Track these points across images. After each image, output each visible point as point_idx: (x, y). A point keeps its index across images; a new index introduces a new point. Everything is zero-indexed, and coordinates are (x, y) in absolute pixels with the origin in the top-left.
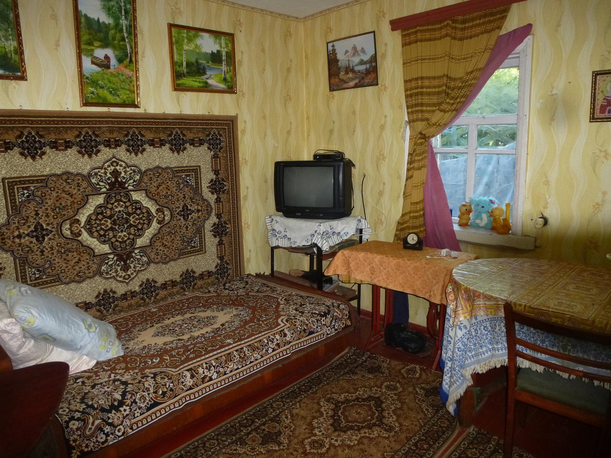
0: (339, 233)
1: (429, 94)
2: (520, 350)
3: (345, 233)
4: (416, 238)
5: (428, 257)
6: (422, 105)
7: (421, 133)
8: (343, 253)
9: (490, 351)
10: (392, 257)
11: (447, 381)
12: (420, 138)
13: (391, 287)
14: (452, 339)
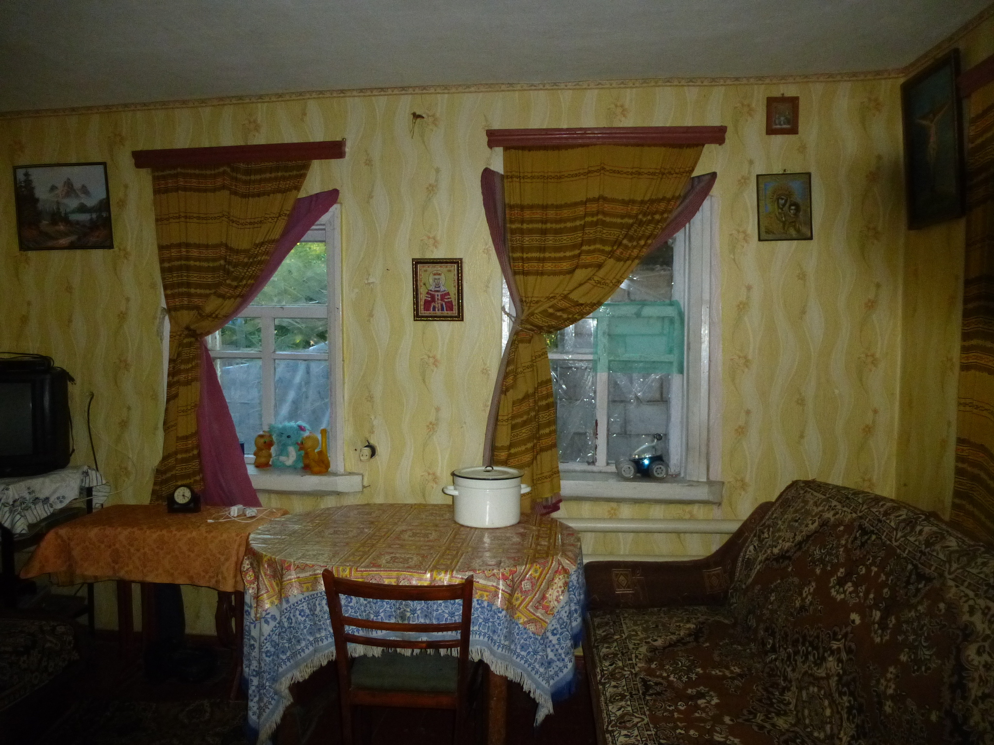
0: (47, 499)
1: (199, 269)
2: (350, 632)
3: (58, 498)
4: (188, 493)
5: (210, 521)
6: (189, 285)
7: (188, 328)
8: (57, 533)
9: (312, 644)
10: (150, 528)
11: (255, 709)
12: (187, 336)
13: (151, 578)
14: (255, 641)
